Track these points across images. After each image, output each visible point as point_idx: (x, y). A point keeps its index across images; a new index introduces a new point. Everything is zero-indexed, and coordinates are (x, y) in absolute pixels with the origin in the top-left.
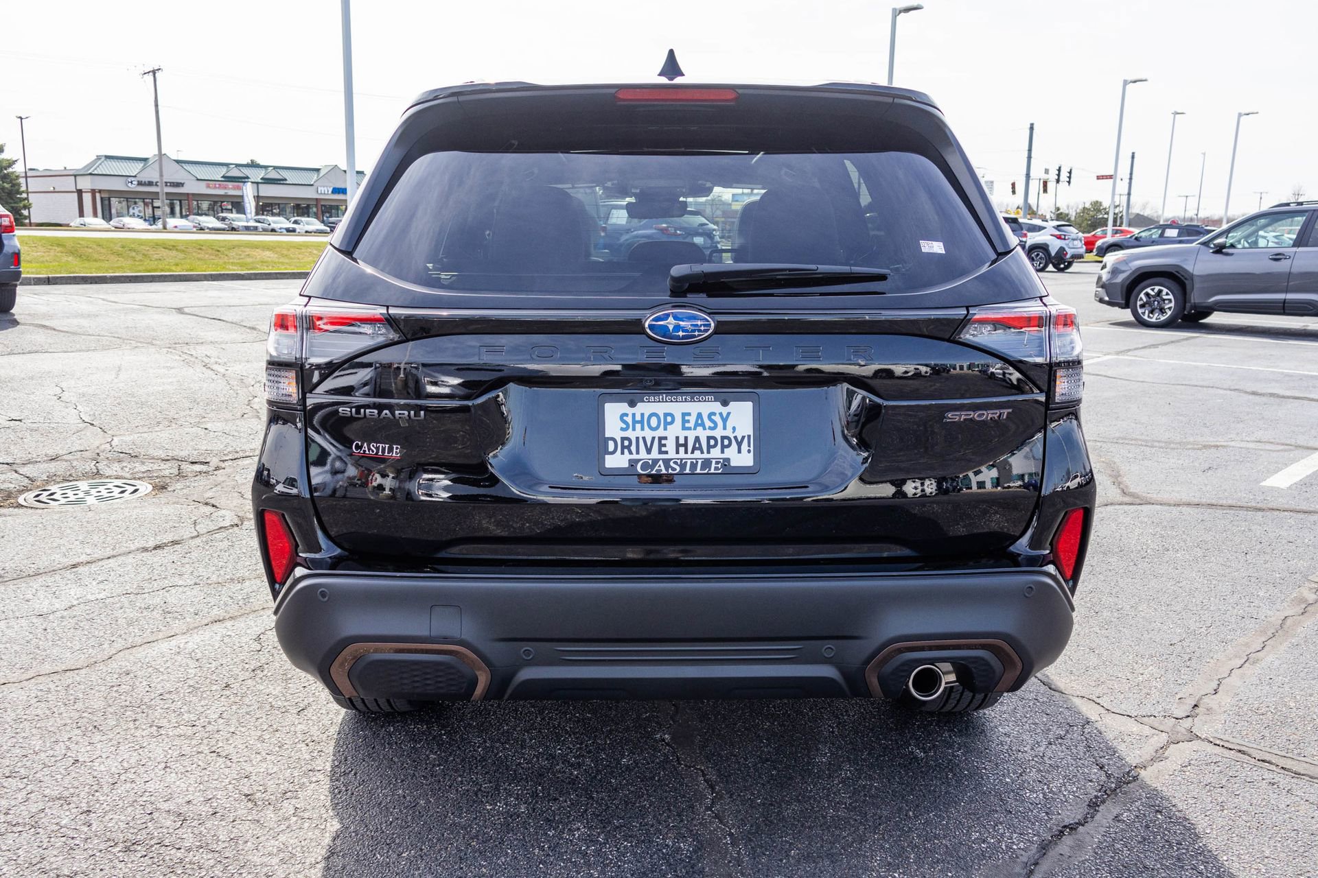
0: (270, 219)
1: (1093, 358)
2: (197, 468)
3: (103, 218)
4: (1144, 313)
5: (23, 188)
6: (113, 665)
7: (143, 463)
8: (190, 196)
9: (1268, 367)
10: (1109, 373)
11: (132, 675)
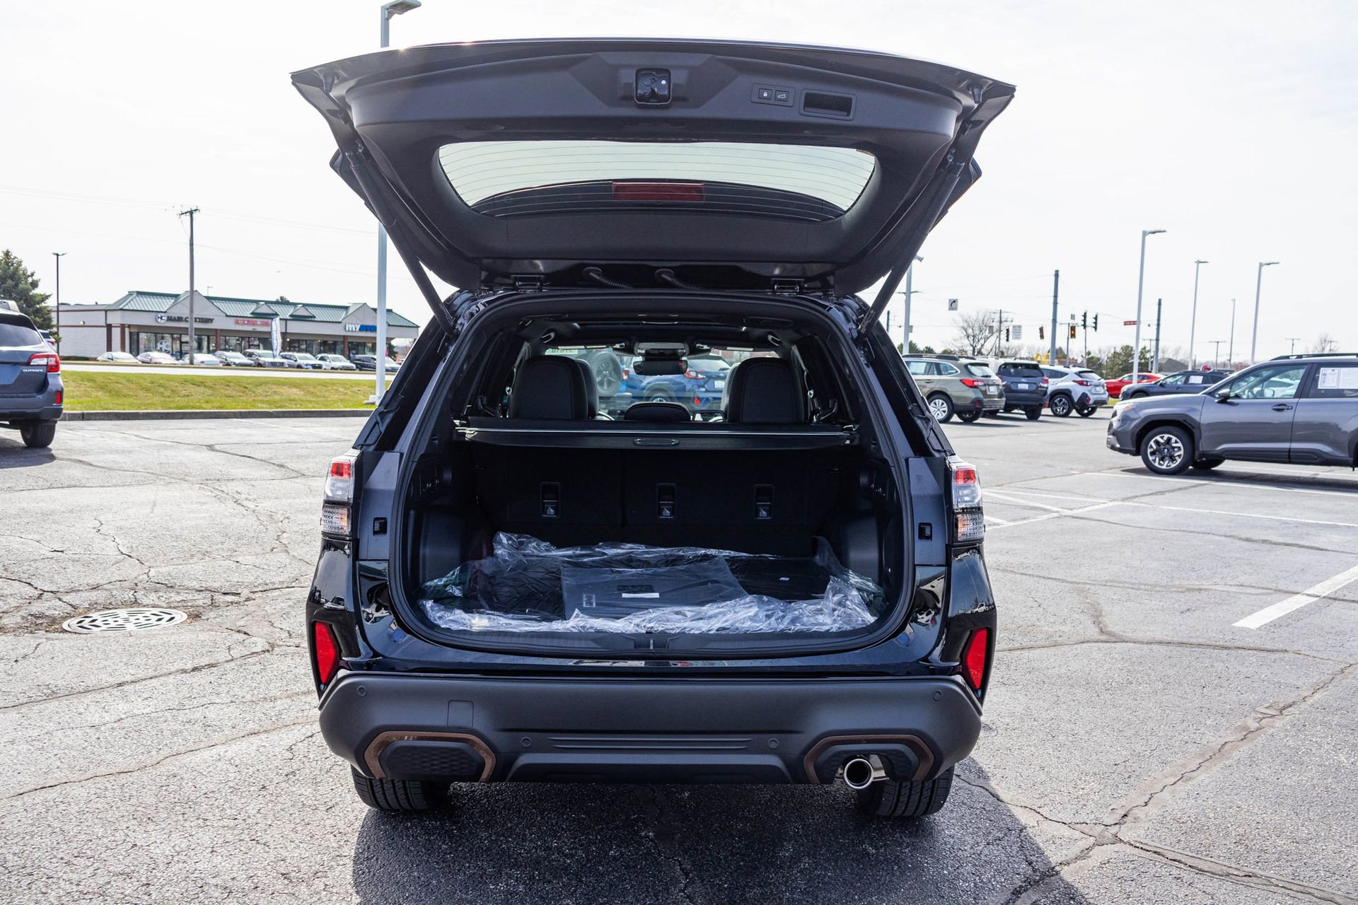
0: (296, 355)
1: (1099, 504)
2: (230, 598)
3: (131, 352)
4: (1154, 461)
5: (54, 322)
6: (162, 769)
7: (178, 593)
8: (219, 332)
9: (1268, 514)
10: (1111, 519)
11: (179, 777)
